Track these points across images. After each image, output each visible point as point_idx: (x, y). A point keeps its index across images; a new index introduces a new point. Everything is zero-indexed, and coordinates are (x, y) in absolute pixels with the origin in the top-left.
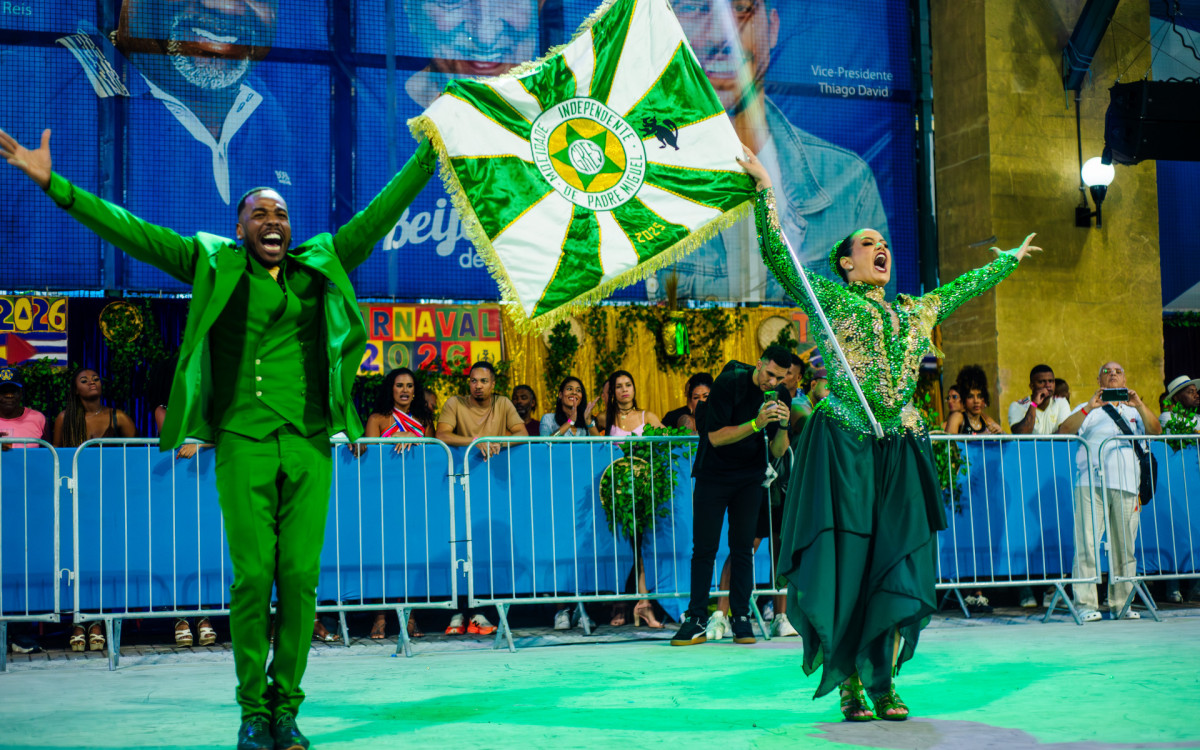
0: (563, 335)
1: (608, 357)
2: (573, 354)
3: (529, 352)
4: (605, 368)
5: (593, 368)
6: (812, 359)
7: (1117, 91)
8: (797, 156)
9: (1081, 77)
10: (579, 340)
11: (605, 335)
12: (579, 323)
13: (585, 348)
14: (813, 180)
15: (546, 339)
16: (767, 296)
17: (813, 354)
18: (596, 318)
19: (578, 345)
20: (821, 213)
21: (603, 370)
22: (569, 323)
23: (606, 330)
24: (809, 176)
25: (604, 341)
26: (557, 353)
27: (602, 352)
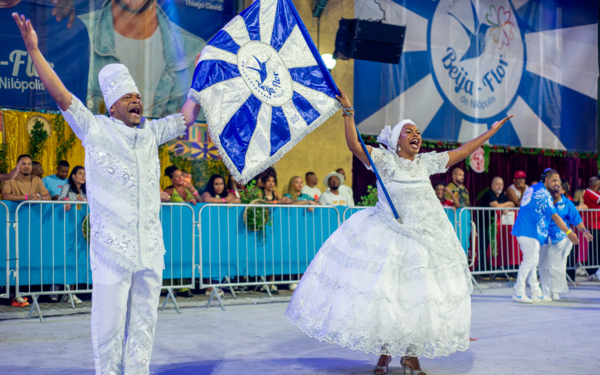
0: (39, 130)
1: (64, 144)
2: (45, 142)
3: (19, 139)
4: (62, 150)
5: (55, 149)
6: (176, 150)
7: (343, 22)
8: (172, 39)
9: (321, 10)
10: (48, 133)
11: (63, 131)
12: (49, 124)
13: (51, 138)
14: (180, 53)
15: (30, 132)
16: (153, 114)
17: (176, 147)
18: (58, 121)
19: (47, 136)
20: (183, 70)
21: (62, 151)
22: (43, 123)
23: (64, 129)
24: (178, 50)
25: (63, 134)
26: (36, 140)
27: (61, 140)
